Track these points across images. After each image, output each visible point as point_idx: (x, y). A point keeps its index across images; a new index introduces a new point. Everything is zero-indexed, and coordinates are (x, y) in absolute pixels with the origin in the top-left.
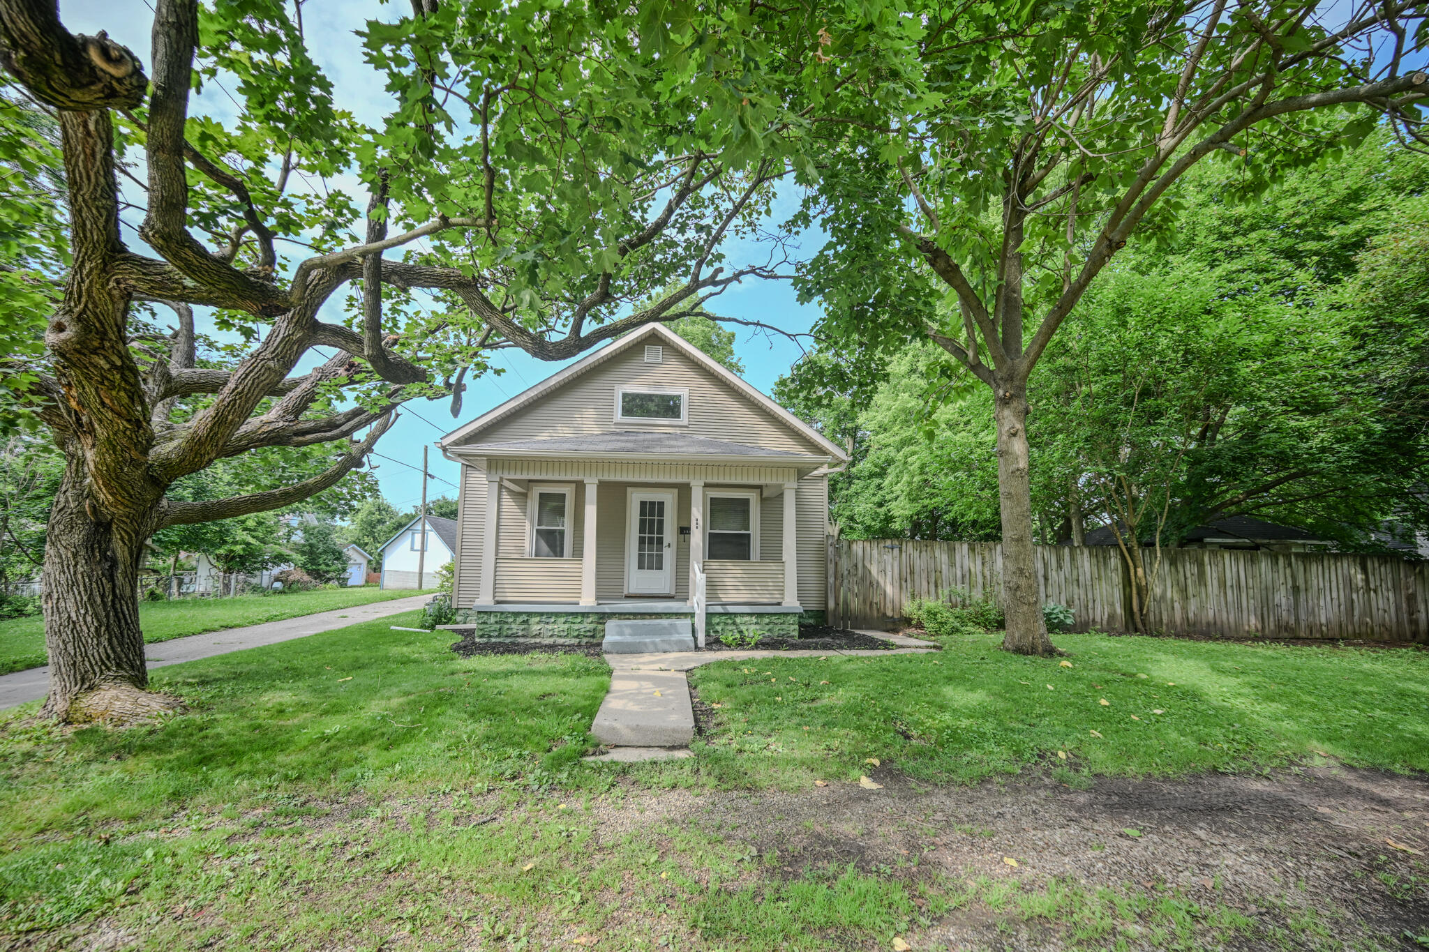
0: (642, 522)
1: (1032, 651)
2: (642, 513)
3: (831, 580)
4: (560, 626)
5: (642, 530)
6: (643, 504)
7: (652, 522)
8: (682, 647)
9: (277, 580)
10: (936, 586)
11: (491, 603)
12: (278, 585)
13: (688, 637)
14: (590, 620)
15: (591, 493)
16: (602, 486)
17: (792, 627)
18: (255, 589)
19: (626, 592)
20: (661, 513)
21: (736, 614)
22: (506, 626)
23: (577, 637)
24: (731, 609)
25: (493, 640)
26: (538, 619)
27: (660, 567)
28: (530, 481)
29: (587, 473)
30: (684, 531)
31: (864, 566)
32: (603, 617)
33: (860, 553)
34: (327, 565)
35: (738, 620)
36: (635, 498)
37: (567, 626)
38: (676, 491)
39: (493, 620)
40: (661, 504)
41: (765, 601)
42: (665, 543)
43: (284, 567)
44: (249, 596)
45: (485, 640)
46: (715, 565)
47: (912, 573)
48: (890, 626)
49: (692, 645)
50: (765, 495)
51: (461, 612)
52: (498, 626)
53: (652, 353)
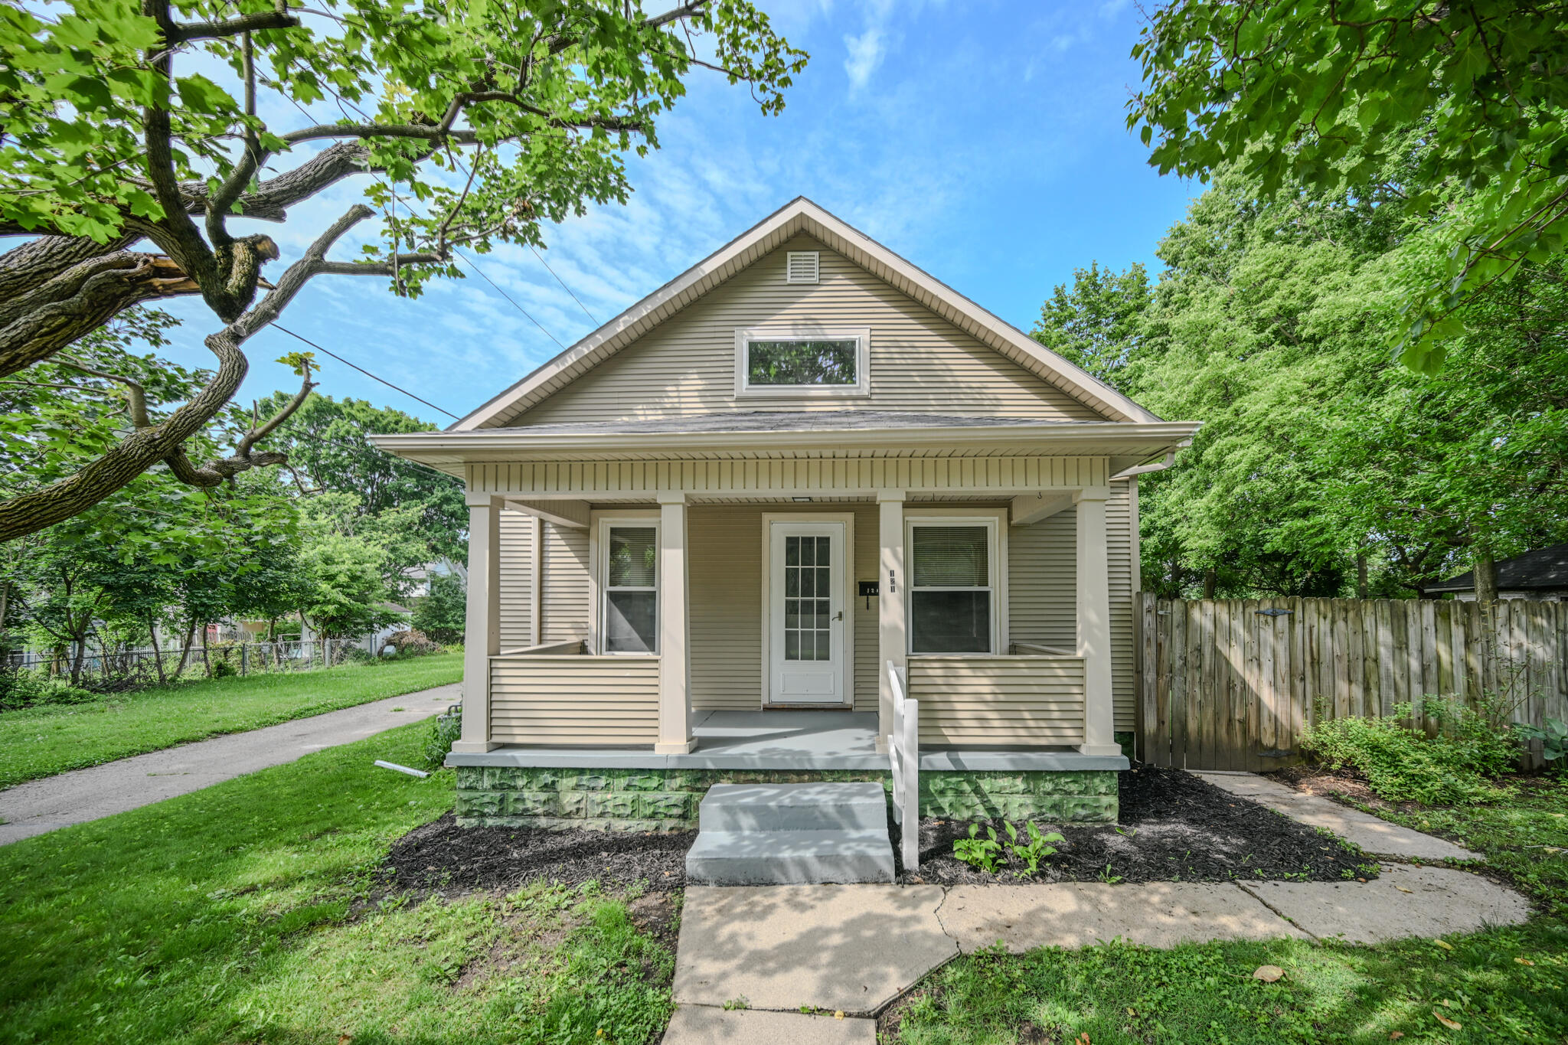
0: (790, 575)
2: (791, 557)
3: (1150, 677)
4: (618, 795)
5: (791, 590)
6: (792, 543)
7: (807, 574)
9: (390, 643)
10: (1367, 690)
11: (483, 750)
12: (390, 650)
14: (678, 781)
15: (672, 525)
17: (1105, 800)
18: (359, 655)
19: (765, 701)
20: (824, 558)
21: (980, 774)
22: (514, 795)
23: (652, 816)
24: (970, 760)
25: (490, 822)
26: (573, 781)
27: (825, 657)
29: (663, 482)
30: (868, 589)
31: (1216, 651)
32: (701, 779)
33: (1208, 625)
34: (457, 622)
35: (986, 785)
36: (777, 532)
37: (630, 795)
38: (850, 517)
39: (487, 782)
40: (824, 542)
41: (1043, 742)
42: (833, 612)
43: (392, 629)
44: (350, 665)
45: (473, 822)
46: (934, 667)
47: (1316, 662)
48: (1270, 765)
49: (890, 870)
50: (1015, 521)
52: (498, 795)
53: (800, 266)
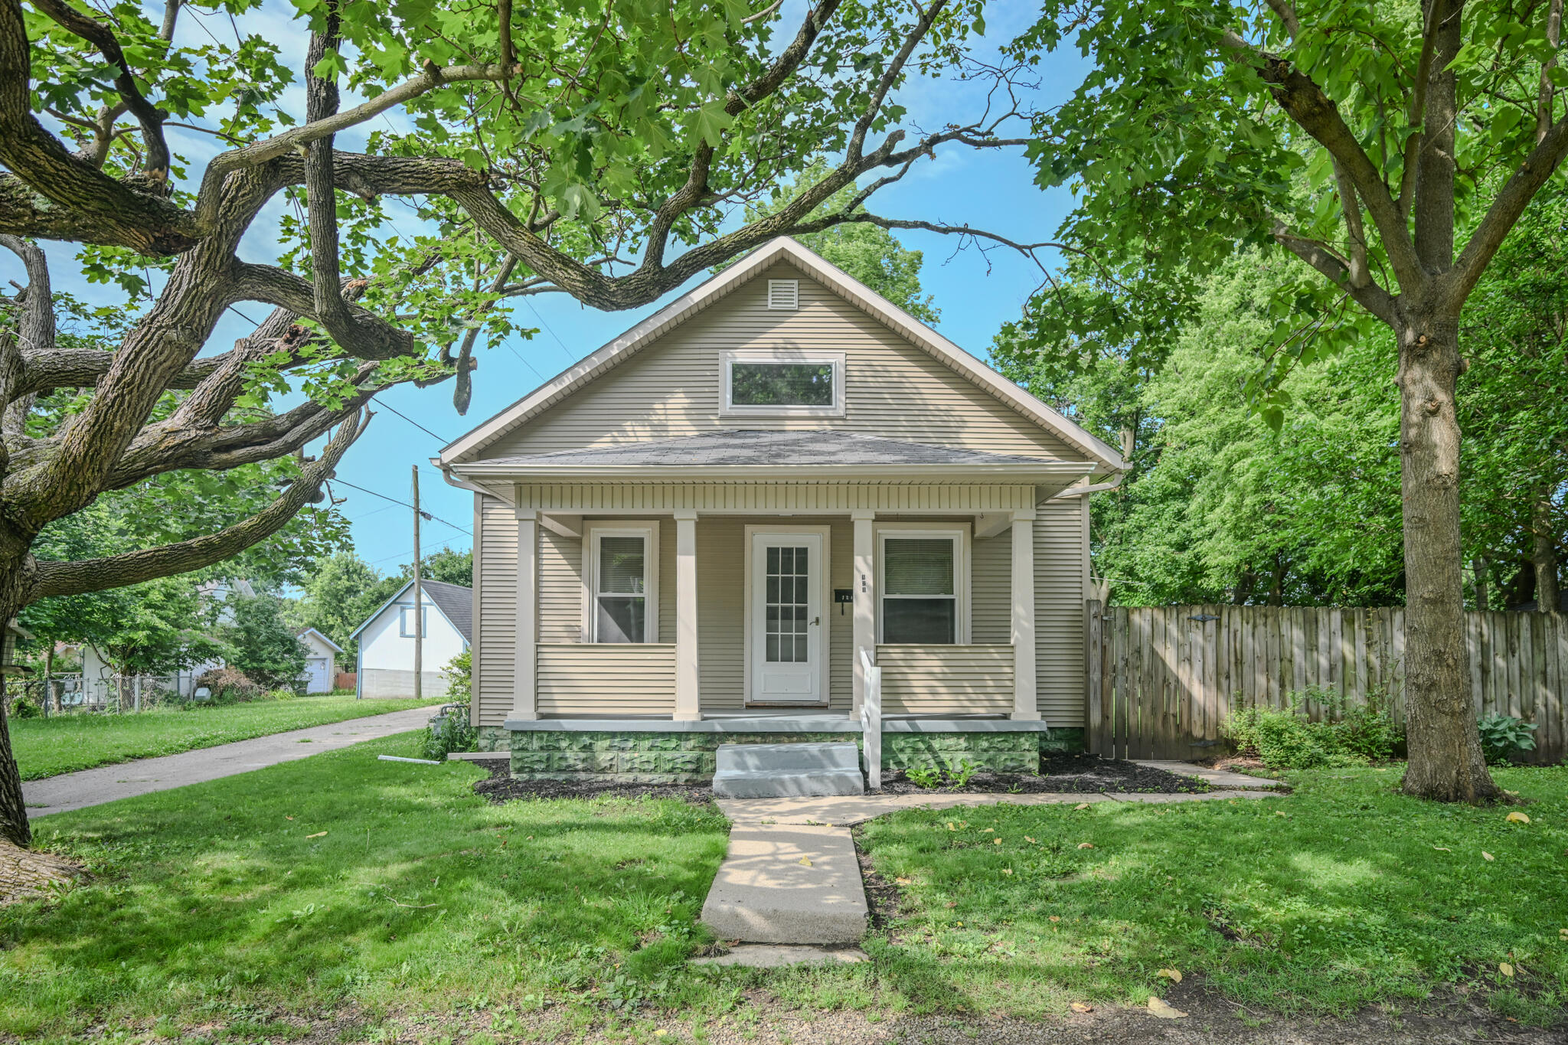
0: (771, 584)
1: (1457, 794)
2: (772, 567)
3: (1095, 676)
4: (643, 753)
5: (771, 597)
6: (772, 552)
7: (787, 582)
8: (843, 787)
9: (201, 684)
10: (1282, 686)
11: (533, 718)
12: (204, 692)
13: (853, 773)
14: (692, 743)
15: (686, 534)
16: (705, 524)
17: (1029, 756)
18: (170, 699)
19: (747, 699)
20: (803, 566)
21: (932, 735)
23: (670, 771)
24: (924, 726)
25: (538, 776)
26: (607, 743)
27: (802, 658)
28: (585, 518)
29: (679, 501)
30: (843, 596)
31: (1153, 651)
32: (712, 740)
33: (1147, 628)
34: (275, 661)
35: (936, 744)
36: (759, 542)
37: (653, 754)
38: (827, 529)
39: (536, 744)
40: (803, 552)
41: (982, 711)
42: (811, 618)
43: (210, 665)
44: (161, 710)
45: (526, 776)
46: (896, 652)
47: (1239, 662)
48: (1199, 754)
49: (860, 785)
50: (977, 535)
51: (485, 732)
52: (545, 754)
53: (781, 294)
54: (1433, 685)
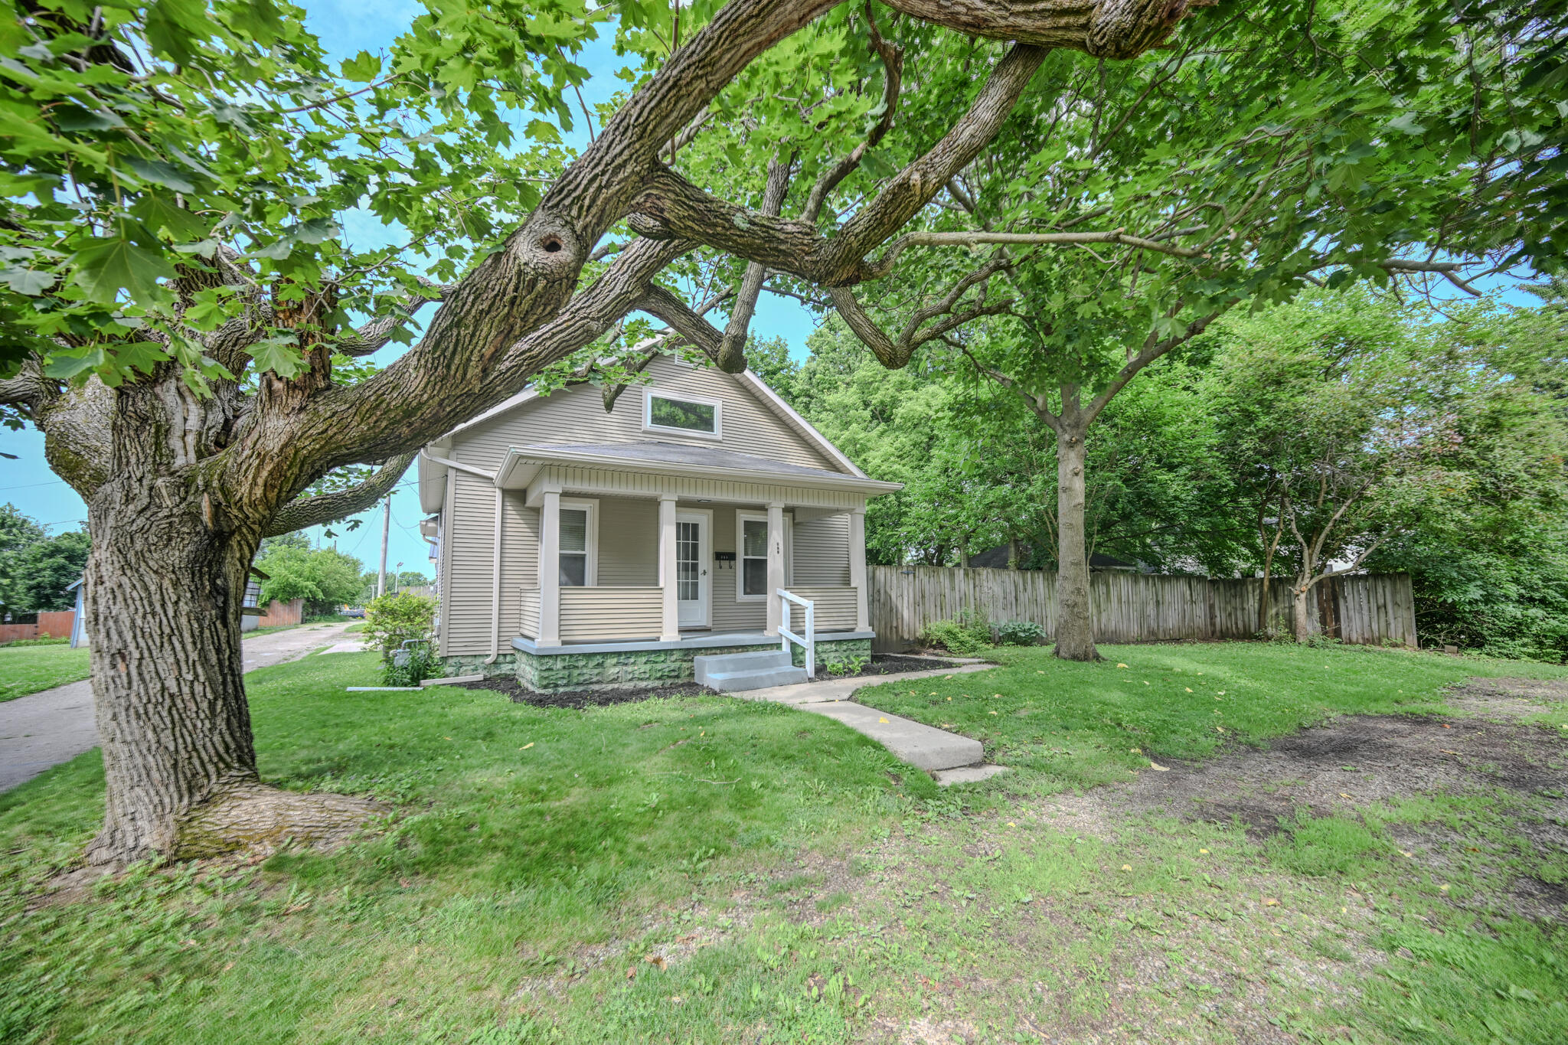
1: (1086, 658)
2: (679, 536)
4: (640, 667)
6: (678, 525)
7: (686, 546)
8: (796, 678)
10: (941, 609)
11: (559, 644)
14: (674, 658)
15: (669, 511)
17: (866, 652)
20: (695, 537)
21: (818, 643)
22: (576, 672)
23: (659, 678)
25: (561, 690)
26: (615, 660)
27: (695, 597)
29: (666, 488)
30: (721, 556)
31: (885, 592)
32: (689, 653)
33: (882, 578)
35: (820, 649)
37: (648, 667)
38: (711, 512)
39: (559, 665)
40: (695, 527)
41: (841, 627)
42: (700, 571)
45: (550, 691)
48: (907, 649)
49: (805, 676)
51: (451, 661)
52: (566, 672)
54: (1076, 605)
